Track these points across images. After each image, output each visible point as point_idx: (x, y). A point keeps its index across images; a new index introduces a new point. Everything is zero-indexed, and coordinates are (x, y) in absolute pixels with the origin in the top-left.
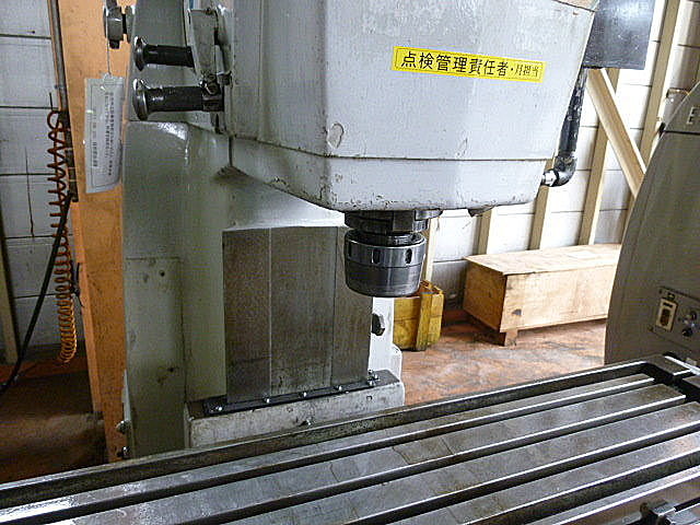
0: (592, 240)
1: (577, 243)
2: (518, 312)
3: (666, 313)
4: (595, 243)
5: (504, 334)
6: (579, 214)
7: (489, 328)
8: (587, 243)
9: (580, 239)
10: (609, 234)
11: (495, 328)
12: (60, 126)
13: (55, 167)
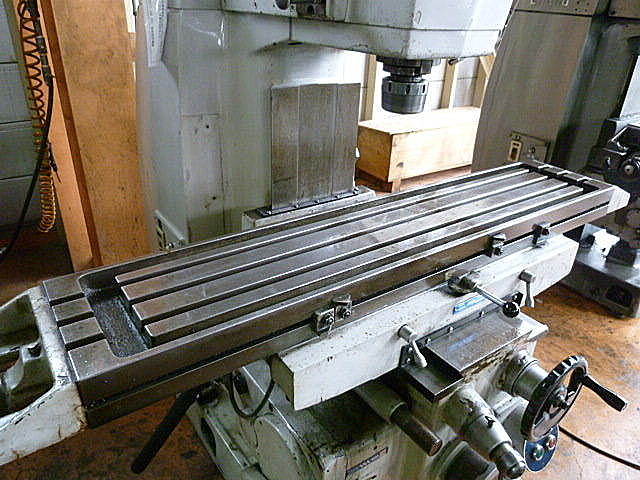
0: (451, 105)
1: (440, 107)
2: (401, 164)
3: (515, 150)
4: (454, 106)
5: (391, 183)
6: (441, 83)
7: (378, 180)
8: (448, 107)
9: (442, 104)
10: (463, 98)
11: (384, 179)
12: (27, 15)
13: (29, 54)
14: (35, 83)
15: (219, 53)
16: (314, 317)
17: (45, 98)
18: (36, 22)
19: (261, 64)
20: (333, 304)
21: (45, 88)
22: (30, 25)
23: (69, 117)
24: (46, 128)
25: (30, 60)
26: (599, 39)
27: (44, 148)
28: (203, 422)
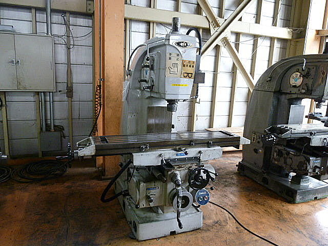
3: (254, 138)
12: (98, 88)
13: (97, 98)
14: (97, 106)
15: (138, 99)
16: (140, 147)
17: (99, 110)
18: (100, 91)
19: (147, 101)
20: (145, 145)
21: (99, 108)
22: (99, 91)
23: (104, 116)
24: (97, 119)
25: (97, 100)
26: (279, 100)
27: (95, 124)
28: (124, 201)
